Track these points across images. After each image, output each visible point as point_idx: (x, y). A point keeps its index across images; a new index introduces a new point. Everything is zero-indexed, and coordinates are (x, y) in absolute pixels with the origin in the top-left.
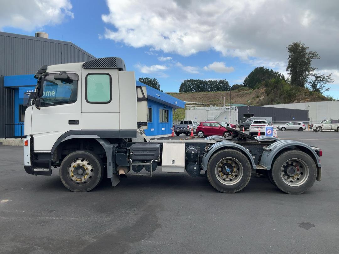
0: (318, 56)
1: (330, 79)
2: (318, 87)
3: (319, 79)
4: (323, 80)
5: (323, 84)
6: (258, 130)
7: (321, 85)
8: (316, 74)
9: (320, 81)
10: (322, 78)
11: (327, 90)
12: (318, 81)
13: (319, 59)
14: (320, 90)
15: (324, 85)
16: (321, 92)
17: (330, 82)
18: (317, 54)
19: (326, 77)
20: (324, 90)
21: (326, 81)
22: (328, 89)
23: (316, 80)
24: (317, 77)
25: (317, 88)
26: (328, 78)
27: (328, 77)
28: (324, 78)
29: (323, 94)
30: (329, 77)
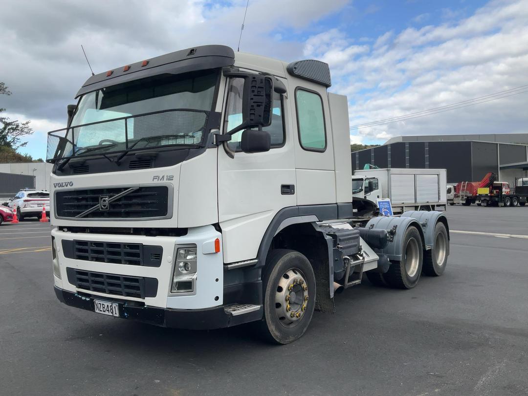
0: (7, 90)
1: (27, 128)
2: (9, 139)
3: (10, 127)
4: (17, 130)
5: (16, 136)
6: (42, 208)
7: (13, 137)
8: (5, 119)
9: (12, 131)
10: (15, 126)
11: (22, 145)
12: (9, 129)
13: (9, 95)
14: (12, 144)
15: (18, 137)
16: (13, 148)
17: (27, 133)
18: (5, 87)
19: (21, 126)
20: (18, 144)
21: (22, 131)
22: (26, 143)
23: (5, 128)
24: (7, 124)
25: (8, 141)
26: (24, 126)
27: (23, 124)
28: (17, 126)
29: (17, 151)
30: (26, 126)
